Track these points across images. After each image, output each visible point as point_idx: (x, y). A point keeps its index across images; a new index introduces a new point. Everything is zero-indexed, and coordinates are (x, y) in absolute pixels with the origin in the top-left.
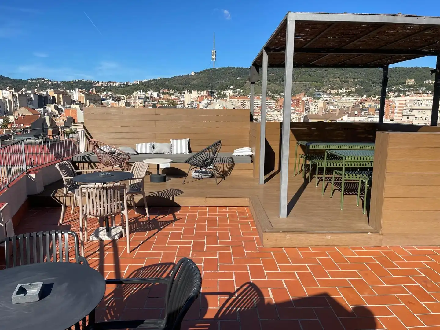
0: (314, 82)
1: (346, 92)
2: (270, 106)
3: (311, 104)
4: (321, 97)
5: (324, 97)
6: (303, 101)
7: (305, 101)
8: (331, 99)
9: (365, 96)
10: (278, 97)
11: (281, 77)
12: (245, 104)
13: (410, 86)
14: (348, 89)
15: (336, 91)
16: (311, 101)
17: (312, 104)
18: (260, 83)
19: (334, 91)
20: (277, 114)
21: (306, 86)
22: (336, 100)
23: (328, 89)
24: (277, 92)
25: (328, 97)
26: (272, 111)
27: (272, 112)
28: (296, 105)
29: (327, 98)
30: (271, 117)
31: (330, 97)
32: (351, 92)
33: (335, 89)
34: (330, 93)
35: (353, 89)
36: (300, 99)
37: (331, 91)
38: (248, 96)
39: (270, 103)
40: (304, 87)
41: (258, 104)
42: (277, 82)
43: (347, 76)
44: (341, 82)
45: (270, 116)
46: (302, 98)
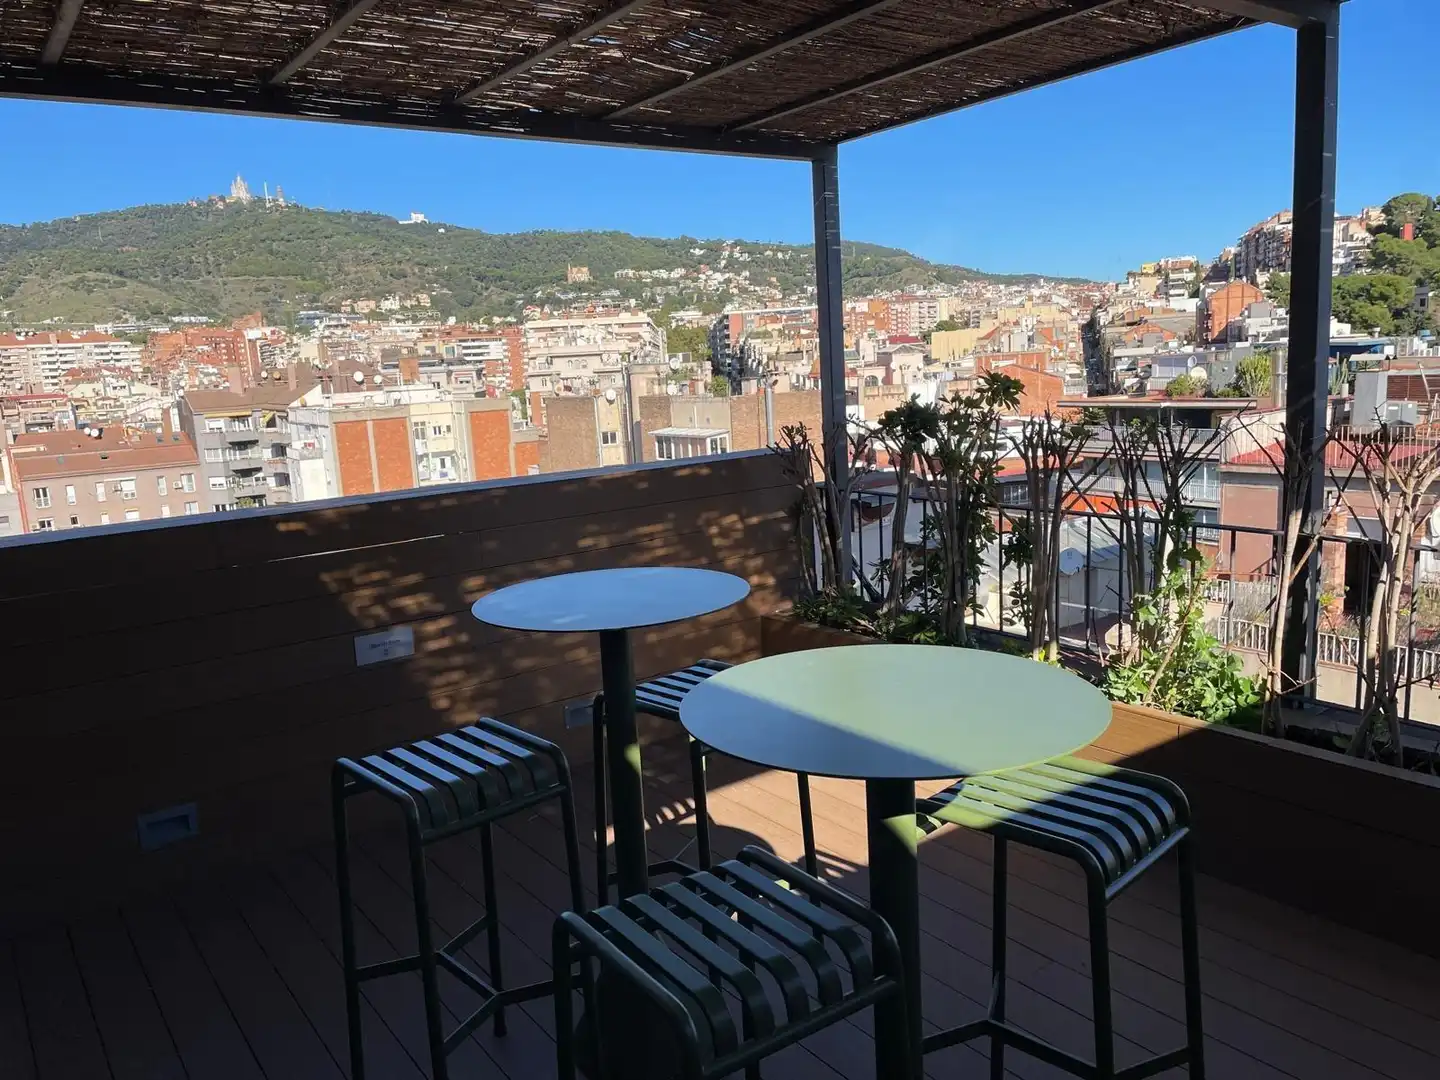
0: (292, 278)
1: (403, 308)
2: (118, 364)
3: (278, 351)
4: (315, 327)
5: (323, 325)
6: (250, 340)
7: (258, 343)
8: (348, 330)
9: (452, 320)
10: (164, 329)
11: (166, 257)
12: (9, 365)
13: (579, 287)
14: (407, 297)
15: (372, 304)
16: (278, 341)
17: (282, 351)
18: (82, 282)
19: (364, 306)
20: (144, 394)
21: (266, 290)
22: (364, 336)
23: (343, 299)
24: (157, 312)
25: (337, 326)
26: (122, 383)
27: (124, 387)
28: (225, 357)
29: (332, 330)
30: (115, 406)
31: (343, 326)
32: (419, 306)
33: (368, 297)
34: (353, 311)
35: (425, 299)
36: (239, 334)
37: (355, 305)
38: (19, 334)
39: (117, 353)
40: (261, 293)
41: (66, 362)
42: (153, 279)
43: (398, 255)
44: (383, 273)
45: (112, 402)
46: (245, 333)
